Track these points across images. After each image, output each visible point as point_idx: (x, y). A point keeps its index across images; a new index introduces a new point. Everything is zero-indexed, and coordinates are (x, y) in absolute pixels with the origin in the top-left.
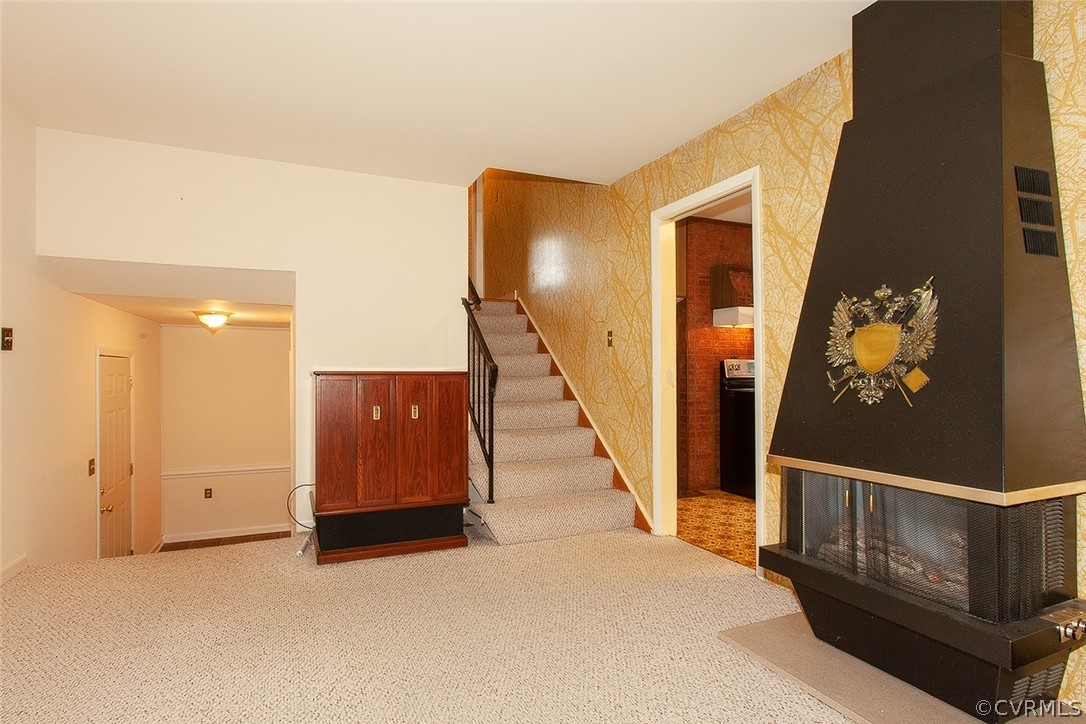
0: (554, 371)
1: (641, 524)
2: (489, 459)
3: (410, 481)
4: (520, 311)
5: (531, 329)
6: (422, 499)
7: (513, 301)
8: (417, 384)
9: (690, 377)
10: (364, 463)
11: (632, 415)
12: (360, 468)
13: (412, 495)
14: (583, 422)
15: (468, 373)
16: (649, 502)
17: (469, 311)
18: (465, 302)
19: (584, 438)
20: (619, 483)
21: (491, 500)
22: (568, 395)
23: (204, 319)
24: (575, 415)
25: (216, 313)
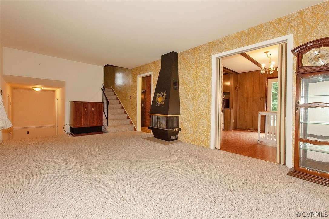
0: (120, 103)
1: (135, 130)
2: (107, 119)
3: (92, 122)
4: (113, 91)
5: (115, 95)
6: (95, 125)
7: (111, 88)
8: (94, 104)
9: (146, 105)
10: (83, 118)
11: (134, 111)
12: (82, 119)
13: (92, 124)
14: (125, 113)
15: (103, 103)
16: (136, 125)
17: (103, 91)
18: (102, 89)
19: (125, 116)
20: (131, 123)
21: (107, 126)
22: (122, 108)
23: (34, 89)
24: (124, 111)
25: (38, 88)
